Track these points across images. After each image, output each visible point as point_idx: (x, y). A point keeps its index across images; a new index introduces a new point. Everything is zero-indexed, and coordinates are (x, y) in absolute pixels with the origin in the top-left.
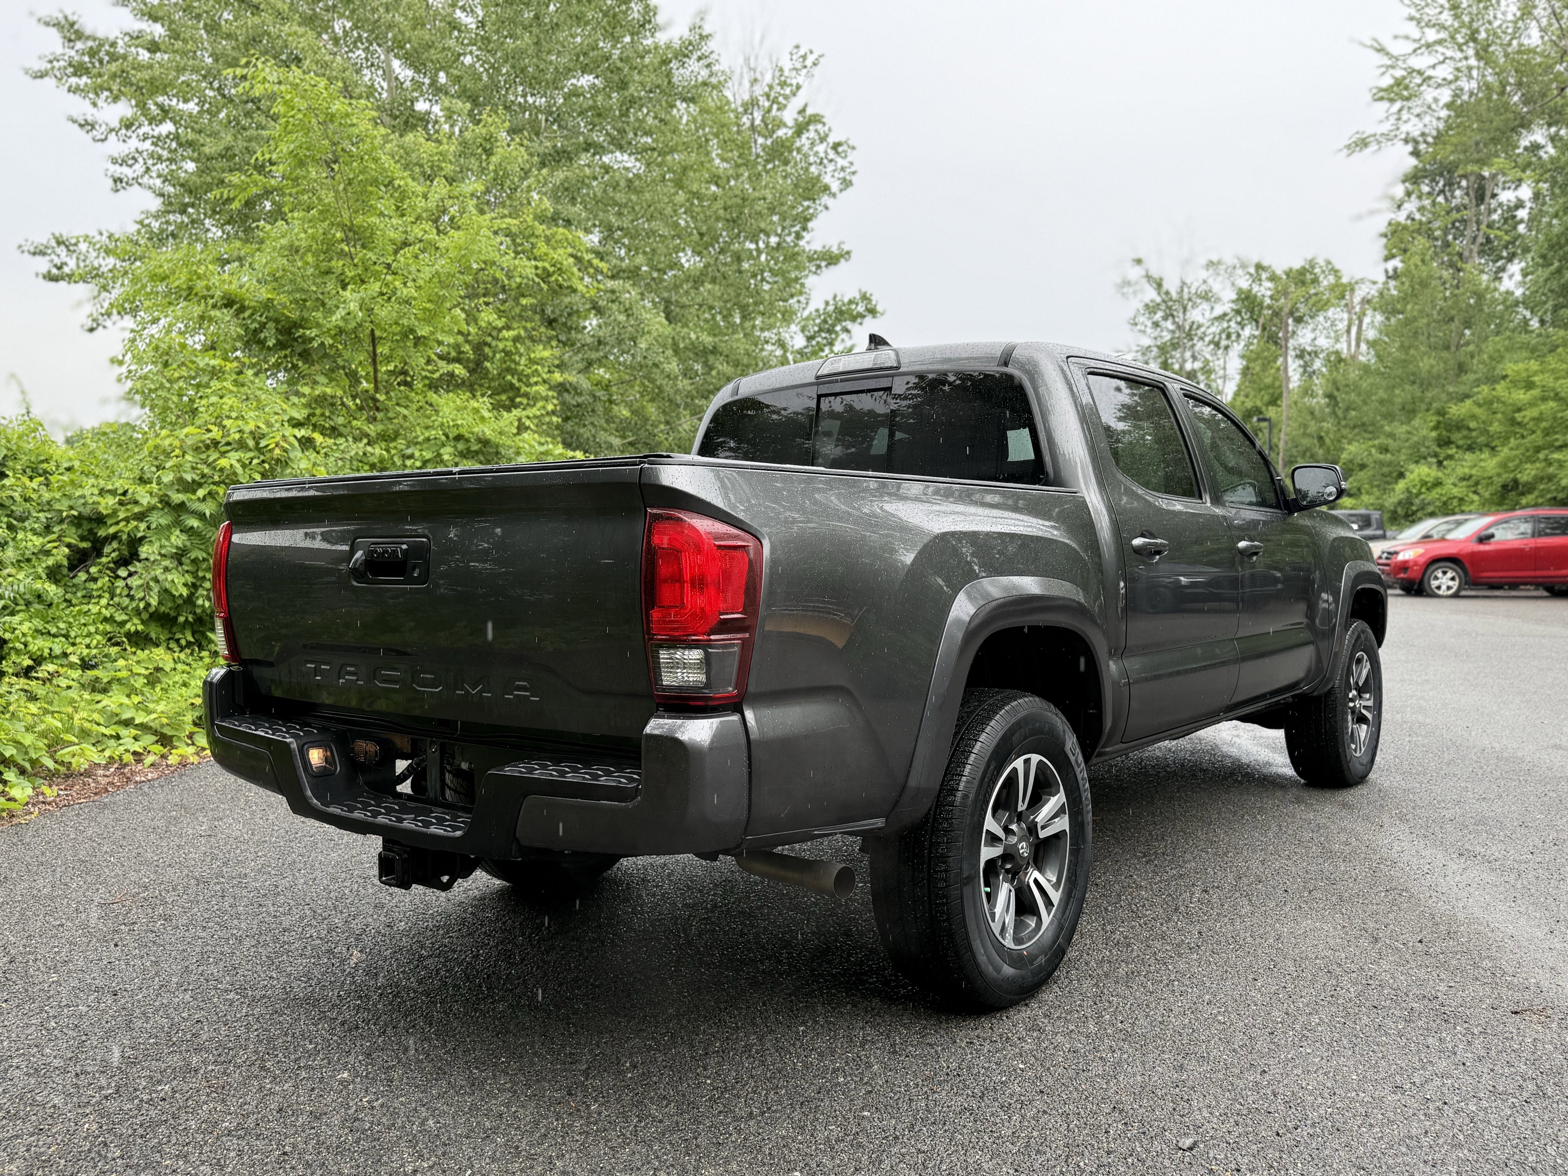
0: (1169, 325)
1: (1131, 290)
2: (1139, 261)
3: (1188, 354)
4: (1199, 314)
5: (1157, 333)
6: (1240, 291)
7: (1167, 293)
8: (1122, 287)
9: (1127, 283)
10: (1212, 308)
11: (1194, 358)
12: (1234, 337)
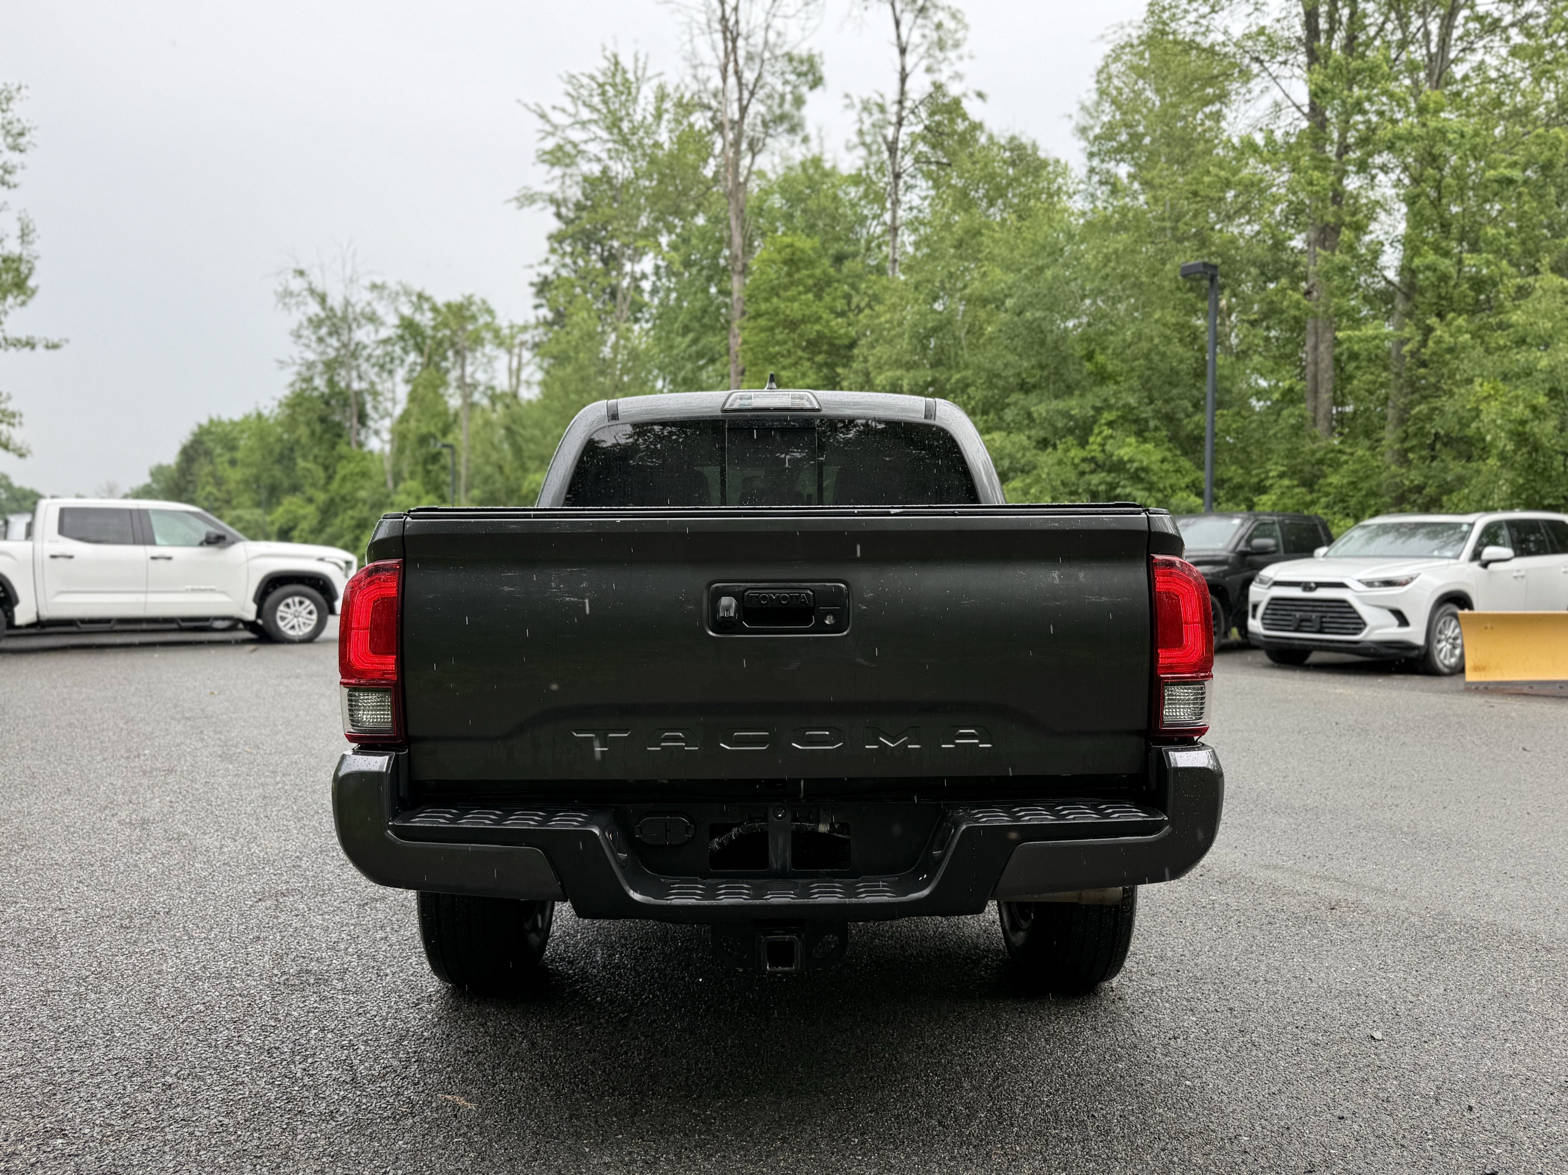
0: (334, 342)
1: (293, 301)
2: (301, 273)
3: (354, 374)
4: (364, 335)
5: (321, 348)
6: (403, 318)
7: (332, 309)
8: (284, 297)
9: (288, 293)
10: (377, 331)
11: (360, 378)
12: (397, 362)
